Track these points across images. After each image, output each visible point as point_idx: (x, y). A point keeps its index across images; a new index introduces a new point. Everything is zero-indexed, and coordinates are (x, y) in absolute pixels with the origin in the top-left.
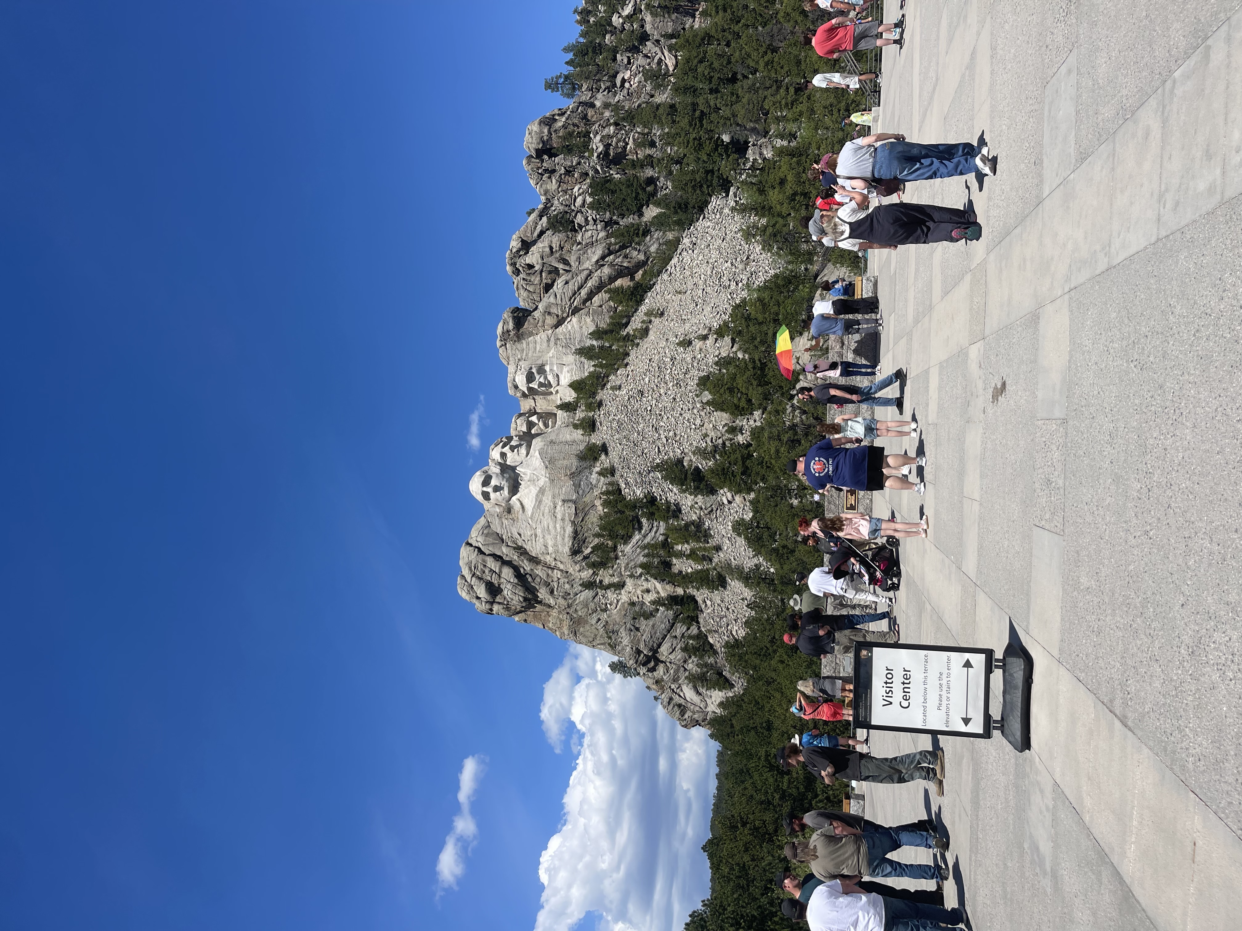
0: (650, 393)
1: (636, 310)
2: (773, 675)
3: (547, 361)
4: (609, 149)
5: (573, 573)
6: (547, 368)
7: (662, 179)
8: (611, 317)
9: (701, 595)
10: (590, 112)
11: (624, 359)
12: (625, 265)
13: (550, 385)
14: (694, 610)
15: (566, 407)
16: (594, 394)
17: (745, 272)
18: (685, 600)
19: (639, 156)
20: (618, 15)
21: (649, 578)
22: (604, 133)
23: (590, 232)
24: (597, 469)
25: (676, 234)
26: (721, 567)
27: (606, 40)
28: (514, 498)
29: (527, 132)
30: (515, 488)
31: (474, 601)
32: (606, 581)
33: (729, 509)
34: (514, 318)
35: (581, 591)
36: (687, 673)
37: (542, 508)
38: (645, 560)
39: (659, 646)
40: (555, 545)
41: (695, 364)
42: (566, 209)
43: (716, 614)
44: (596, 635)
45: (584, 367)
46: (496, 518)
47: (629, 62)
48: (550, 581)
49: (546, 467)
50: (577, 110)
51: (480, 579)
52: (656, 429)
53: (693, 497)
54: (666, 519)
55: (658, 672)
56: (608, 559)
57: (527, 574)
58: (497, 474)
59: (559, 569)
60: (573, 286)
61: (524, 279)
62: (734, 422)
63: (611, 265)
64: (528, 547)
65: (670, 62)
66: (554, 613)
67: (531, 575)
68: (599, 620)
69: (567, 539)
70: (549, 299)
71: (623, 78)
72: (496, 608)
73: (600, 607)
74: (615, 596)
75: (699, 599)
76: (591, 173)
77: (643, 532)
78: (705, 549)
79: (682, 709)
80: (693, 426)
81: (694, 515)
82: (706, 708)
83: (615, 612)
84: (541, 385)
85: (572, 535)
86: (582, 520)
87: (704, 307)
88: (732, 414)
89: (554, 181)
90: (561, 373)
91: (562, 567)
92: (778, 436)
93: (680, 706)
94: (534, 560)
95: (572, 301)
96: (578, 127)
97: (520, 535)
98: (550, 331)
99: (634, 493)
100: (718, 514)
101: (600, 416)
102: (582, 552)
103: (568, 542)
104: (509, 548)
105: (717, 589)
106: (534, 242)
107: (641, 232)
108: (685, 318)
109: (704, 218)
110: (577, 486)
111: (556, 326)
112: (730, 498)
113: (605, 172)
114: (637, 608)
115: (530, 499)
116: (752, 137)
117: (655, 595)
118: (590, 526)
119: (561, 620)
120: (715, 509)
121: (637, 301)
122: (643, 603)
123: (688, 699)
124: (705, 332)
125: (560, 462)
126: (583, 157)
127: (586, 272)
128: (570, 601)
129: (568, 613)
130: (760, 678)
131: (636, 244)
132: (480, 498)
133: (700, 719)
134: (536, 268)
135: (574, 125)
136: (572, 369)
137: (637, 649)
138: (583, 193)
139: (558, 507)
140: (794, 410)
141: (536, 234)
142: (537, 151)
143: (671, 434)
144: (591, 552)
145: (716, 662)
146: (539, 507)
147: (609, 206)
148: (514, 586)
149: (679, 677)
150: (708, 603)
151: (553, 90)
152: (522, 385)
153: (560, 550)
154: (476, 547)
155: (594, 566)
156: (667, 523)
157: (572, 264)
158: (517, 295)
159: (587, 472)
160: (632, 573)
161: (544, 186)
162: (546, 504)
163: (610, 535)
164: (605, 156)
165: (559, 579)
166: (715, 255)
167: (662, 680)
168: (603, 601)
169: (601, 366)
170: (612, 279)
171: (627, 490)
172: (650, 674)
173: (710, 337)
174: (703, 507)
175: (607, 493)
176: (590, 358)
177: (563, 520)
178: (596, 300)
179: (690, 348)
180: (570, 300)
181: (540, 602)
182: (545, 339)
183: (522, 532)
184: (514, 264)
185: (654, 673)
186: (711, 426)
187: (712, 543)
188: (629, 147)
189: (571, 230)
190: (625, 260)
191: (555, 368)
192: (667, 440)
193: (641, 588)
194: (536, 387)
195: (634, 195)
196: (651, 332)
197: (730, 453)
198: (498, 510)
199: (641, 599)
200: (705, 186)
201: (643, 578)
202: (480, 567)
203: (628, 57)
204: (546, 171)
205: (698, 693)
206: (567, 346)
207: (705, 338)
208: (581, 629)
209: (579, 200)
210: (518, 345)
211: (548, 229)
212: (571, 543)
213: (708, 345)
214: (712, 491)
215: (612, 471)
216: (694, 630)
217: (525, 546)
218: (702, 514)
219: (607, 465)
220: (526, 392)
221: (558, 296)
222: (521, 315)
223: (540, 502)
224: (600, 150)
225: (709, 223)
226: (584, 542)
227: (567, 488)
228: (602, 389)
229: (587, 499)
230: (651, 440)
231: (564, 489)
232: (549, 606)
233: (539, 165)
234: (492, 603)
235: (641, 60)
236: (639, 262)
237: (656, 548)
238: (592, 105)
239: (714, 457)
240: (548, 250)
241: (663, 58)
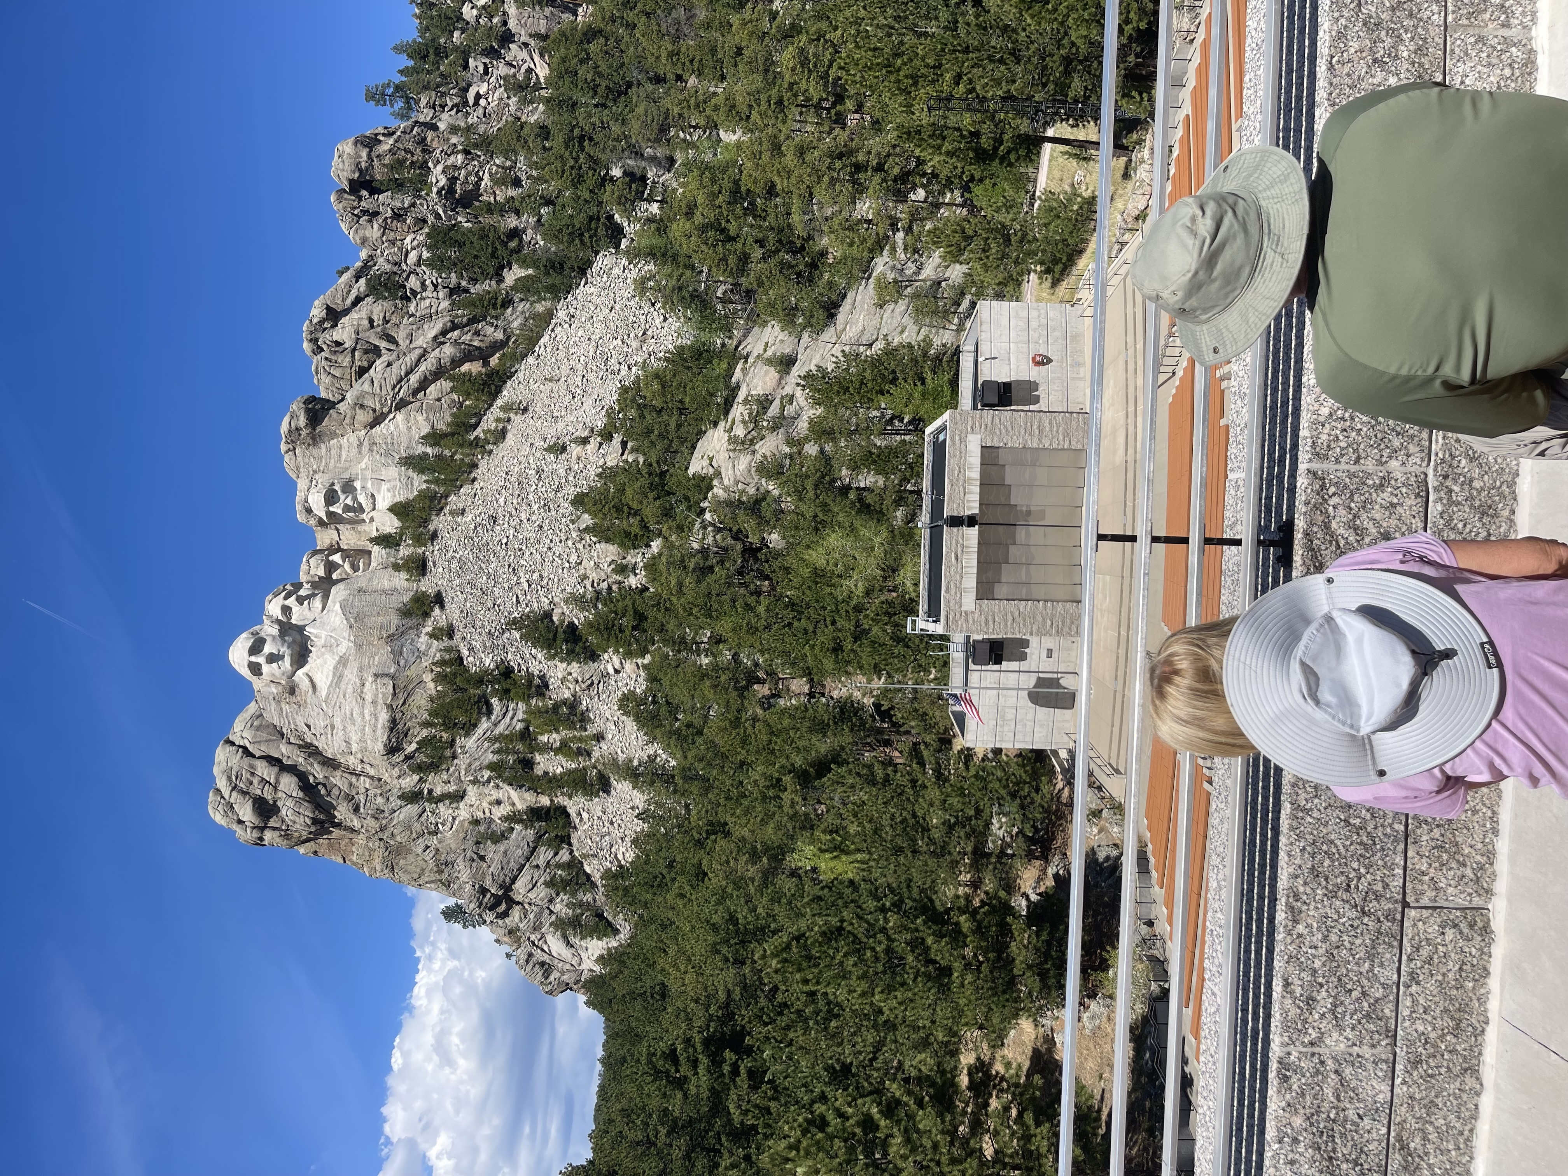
0: (507, 519)
1: (491, 405)
2: (670, 914)
3: (357, 474)
4: (455, 184)
5: (388, 781)
6: (358, 485)
7: (529, 231)
8: (453, 415)
9: (573, 805)
10: (430, 135)
11: (470, 472)
12: (476, 343)
13: (361, 509)
14: (564, 827)
15: (386, 541)
16: (426, 522)
17: (640, 353)
18: (552, 811)
19: (498, 198)
20: (470, 5)
21: (501, 784)
22: (449, 163)
23: (428, 301)
24: (428, 629)
25: (548, 304)
26: (604, 764)
27: (454, 40)
28: (300, 672)
29: (336, 154)
30: (301, 656)
31: (235, 827)
32: (438, 791)
33: (616, 681)
34: (307, 411)
35: (402, 807)
36: (554, 917)
37: (343, 687)
38: (495, 758)
39: (514, 881)
40: (362, 740)
41: (571, 478)
42: (395, 269)
43: (595, 831)
44: (423, 870)
45: (412, 485)
46: (272, 702)
47: (486, 72)
48: (354, 793)
49: (351, 627)
50: (412, 130)
51: (244, 793)
52: (514, 569)
53: (565, 665)
54: (526, 698)
55: (511, 918)
56: (442, 759)
57: (320, 783)
58: (274, 637)
59: (368, 776)
60: (398, 369)
61: (326, 359)
62: (624, 558)
63: (456, 343)
64: (321, 744)
65: (542, 71)
66: (361, 839)
67: (324, 785)
68: (427, 847)
69: (379, 731)
70: (363, 386)
71: (478, 93)
72: (268, 835)
73: (427, 828)
74: (451, 811)
75: (572, 811)
76: (431, 219)
77: (493, 718)
78: (581, 739)
79: (546, 968)
80: (567, 565)
81: (566, 691)
82: (580, 965)
83: (449, 837)
84: (347, 508)
85: (387, 724)
86: (404, 703)
87: (584, 399)
88: (621, 545)
89: (376, 226)
90: (379, 491)
91: (372, 772)
92: (683, 561)
93: (542, 964)
94: (331, 763)
95: (396, 390)
96: (413, 155)
97: (309, 726)
98: (363, 432)
99: (481, 662)
100: (601, 688)
101: (433, 552)
102: (403, 749)
103: (382, 736)
104: (290, 747)
105: (597, 796)
106: (346, 312)
107: (499, 302)
108: (558, 414)
109: (586, 283)
110: (397, 654)
111: (373, 425)
112: (617, 666)
113: (450, 218)
114: (482, 828)
115: (325, 673)
116: (652, 170)
117: (509, 808)
118: (416, 712)
119: (370, 850)
120: (596, 682)
121: (490, 393)
122: (491, 820)
123: (555, 954)
124: (586, 434)
125: (373, 619)
126: (420, 197)
127: (418, 352)
128: (384, 822)
129: (381, 839)
130: (652, 920)
131: (493, 317)
132: (245, 672)
133: (571, 982)
134: (346, 346)
135: (407, 151)
136: (395, 487)
137: (481, 886)
138: (418, 246)
139: (367, 685)
140: (705, 528)
141: (349, 302)
142: (351, 181)
143: (536, 576)
144: (417, 750)
145: (595, 900)
146: (338, 684)
147: (455, 264)
148: (298, 801)
149: (541, 923)
150: (585, 815)
151: (378, 102)
152: (319, 509)
153: (370, 748)
154: (240, 746)
155: (420, 768)
156: (528, 704)
157: (401, 342)
158: (316, 381)
159: (412, 634)
160: (476, 778)
161: (361, 232)
162: (350, 680)
163: (444, 724)
164: (448, 192)
165: (367, 790)
166: (599, 329)
167: (518, 929)
168: (432, 820)
169: (436, 481)
170: (456, 363)
171: (471, 659)
172: (500, 922)
173: (592, 440)
174: (580, 679)
175: (442, 663)
176: (421, 471)
177: (374, 703)
178: (433, 390)
179: (564, 455)
180: (393, 389)
181: (339, 825)
182: (356, 443)
183: (311, 722)
184: (314, 341)
185: (506, 920)
186: (592, 563)
187: (592, 730)
188: (483, 184)
189: (402, 298)
190: (475, 337)
191: (369, 485)
192: (530, 586)
193: (489, 799)
194: (340, 511)
195: (490, 250)
196: (509, 435)
197: (618, 601)
198: (274, 689)
199: (488, 814)
200: (587, 235)
201: (492, 784)
202: (245, 775)
203: (485, 64)
204: (365, 212)
205: (569, 944)
206: (387, 454)
207: (584, 441)
208: (402, 862)
209: (413, 256)
210: (314, 451)
211: (367, 296)
212: (386, 737)
213: (589, 452)
214: (593, 656)
215: (450, 632)
216: (564, 856)
217: (316, 743)
218: (578, 689)
219: (443, 623)
220: (325, 519)
221: (376, 383)
222: (318, 406)
223: (340, 677)
224: (441, 184)
225: (592, 289)
226: (406, 735)
227: (382, 657)
228: (437, 515)
229: (412, 672)
230: (506, 585)
231: (377, 658)
232: (352, 830)
233: (355, 204)
234: (262, 829)
235: (502, 70)
236: (496, 342)
237: (512, 740)
238: (435, 128)
239: (596, 607)
240: (366, 322)
241: (532, 66)
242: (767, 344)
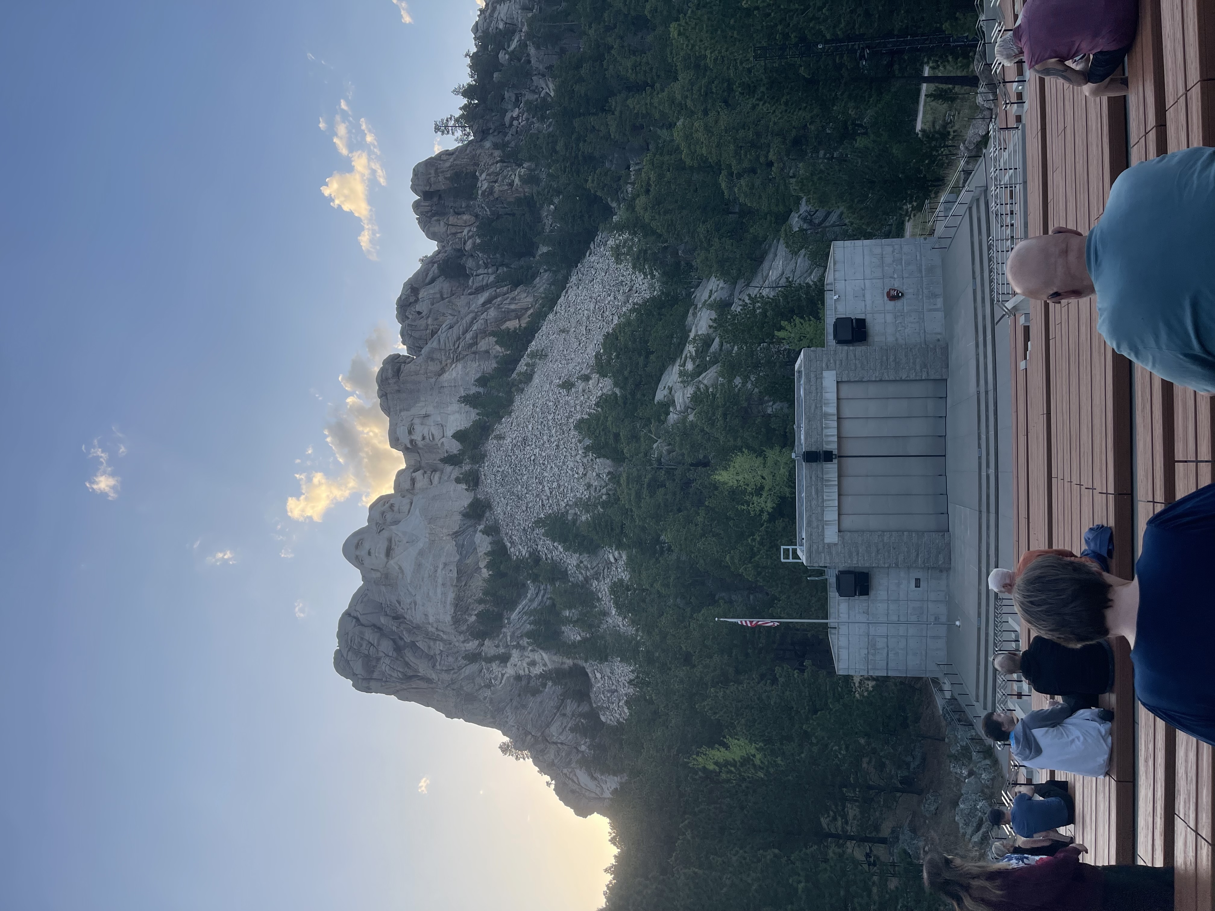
0: (534, 441)
1: (524, 353)
3: (431, 411)
4: (496, 186)
5: (457, 644)
6: (431, 418)
8: (497, 363)
9: (591, 666)
10: (478, 152)
11: (508, 406)
12: (513, 307)
13: (433, 437)
14: (584, 683)
15: (452, 460)
16: (478, 446)
17: (626, 304)
18: (575, 672)
20: (504, 51)
21: (536, 648)
22: (491, 171)
23: (481, 277)
24: (482, 527)
25: (565, 273)
27: (494, 79)
28: (391, 561)
32: (491, 653)
33: (616, 568)
35: (466, 665)
36: (580, 756)
37: (422, 573)
38: (531, 628)
39: (548, 726)
40: (437, 614)
41: (578, 407)
42: (458, 254)
43: (607, 688)
45: (469, 417)
46: (373, 585)
47: (517, 100)
48: (432, 653)
49: (427, 527)
51: (357, 653)
52: (540, 480)
53: (577, 555)
54: (552, 581)
55: (549, 754)
56: (494, 628)
57: (407, 646)
58: (373, 536)
59: (442, 640)
60: (457, 330)
61: (411, 325)
63: (498, 307)
64: (408, 616)
66: (437, 688)
67: (411, 648)
68: (485, 697)
69: (448, 607)
70: (432, 344)
71: (511, 116)
72: (373, 685)
73: (484, 682)
74: (501, 669)
75: (589, 672)
76: (479, 214)
77: (529, 596)
78: (592, 614)
79: (577, 795)
80: (576, 476)
81: (580, 576)
82: (602, 794)
83: (499, 689)
84: (424, 436)
85: (454, 601)
86: (465, 585)
87: (586, 345)
88: (614, 459)
89: (442, 223)
90: (446, 423)
91: (444, 637)
94: (415, 630)
95: (456, 346)
96: (466, 168)
97: (399, 603)
98: (434, 379)
99: (519, 552)
100: (606, 573)
101: (485, 469)
102: (466, 620)
103: (450, 610)
104: (388, 618)
105: (606, 660)
106: (425, 289)
107: (530, 274)
108: (568, 358)
109: (590, 254)
110: (460, 547)
111: (440, 373)
112: (616, 555)
113: (493, 213)
114: (523, 683)
115: (409, 562)
117: (542, 668)
118: (474, 591)
119: (446, 697)
120: (601, 568)
121: (524, 344)
122: (529, 677)
123: (583, 785)
124: (587, 372)
125: (443, 520)
126: (473, 199)
127: (471, 315)
128: (454, 676)
129: (453, 689)
131: (526, 285)
133: (596, 807)
134: (424, 314)
135: (461, 166)
136: (457, 419)
138: (472, 236)
139: (439, 570)
141: (427, 281)
142: (426, 192)
143: (555, 485)
144: (476, 621)
146: (418, 571)
147: (499, 248)
148: (393, 660)
149: (571, 760)
150: (598, 675)
151: (443, 133)
152: (405, 438)
153: (442, 619)
154: (355, 617)
155: (478, 635)
156: (554, 586)
157: (461, 309)
159: (471, 531)
160: (518, 643)
162: (426, 567)
163: (495, 601)
164: (490, 193)
165: (442, 651)
166: (597, 288)
167: (554, 764)
168: (487, 676)
169: (486, 414)
170: (498, 322)
171: (512, 550)
172: (541, 757)
173: (593, 376)
174: (589, 566)
175: (492, 553)
176: (475, 406)
177: (444, 585)
178: (482, 345)
179: (573, 390)
180: (454, 345)
181: (421, 678)
182: (429, 388)
183: (401, 600)
184: (402, 312)
185: (546, 756)
186: (594, 474)
187: (600, 607)
188: (515, 184)
189: (463, 276)
190: (512, 302)
192: (551, 492)
193: (527, 660)
194: (419, 439)
195: (522, 234)
196: (535, 376)
198: (374, 575)
199: (527, 672)
201: (530, 648)
202: (357, 640)
203: (516, 94)
204: (434, 214)
205: (593, 778)
206: (451, 394)
207: (586, 378)
208: (470, 707)
209: (469, 244)
210: (400, 395)
211: (439, 276)
212: (453, 611)
213: (591, 386)
214: (597, 549)
215: (496, 529)
216: (585, 707)
217: (404, 615)
218: (588, 574)
219: (491, 522)
220: (410, 445)
221: (442, 341)
222: (401, 362)
223: (420, 565)
224: (486, 188)
225: (594, 258)
226: (467, 609)
227: (449, 549)
228: (487, 439)
229: (470, 561)
230: (534, 493)
231: (446, 550)
232: (432, 682)
233: (427, 208)
234: (369, 680)
235: (528, 97)
236: (527, 304)
237: (543, 614)
239: (598, 508)
240: (438, 296)
241: (548, 91)
242: (711, 291)
